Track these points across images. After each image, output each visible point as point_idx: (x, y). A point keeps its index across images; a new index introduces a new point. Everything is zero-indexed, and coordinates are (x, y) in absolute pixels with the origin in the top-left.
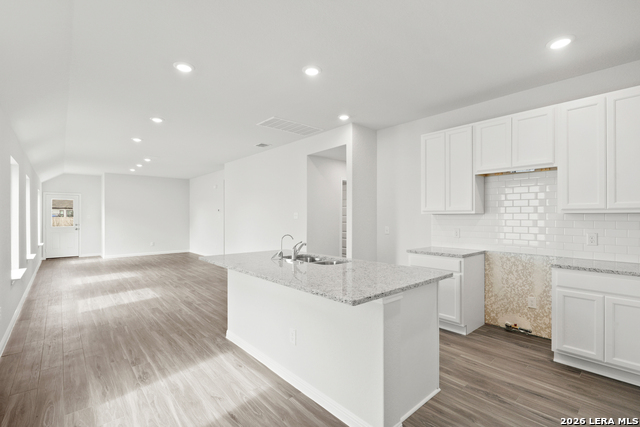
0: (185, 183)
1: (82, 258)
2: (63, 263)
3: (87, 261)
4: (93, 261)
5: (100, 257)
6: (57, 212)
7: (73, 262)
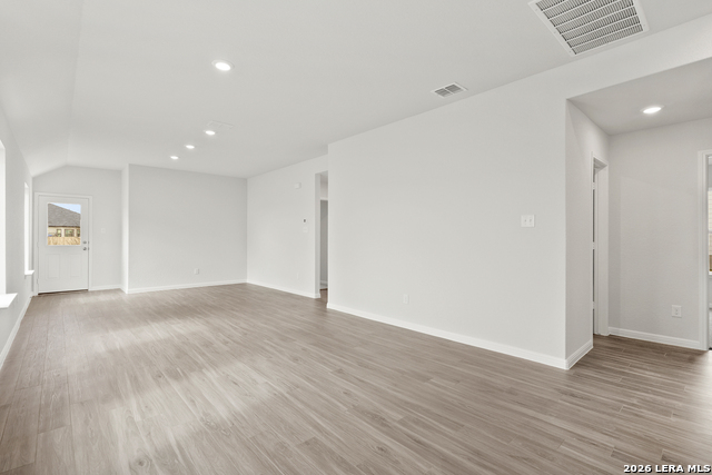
0: (242, 182)
1: (93, 292)
2: (66, 302)
3: (102, 298)
4: (112, 297)
5: (119, 290)
6: (53, 230)
7: (81, 299)
